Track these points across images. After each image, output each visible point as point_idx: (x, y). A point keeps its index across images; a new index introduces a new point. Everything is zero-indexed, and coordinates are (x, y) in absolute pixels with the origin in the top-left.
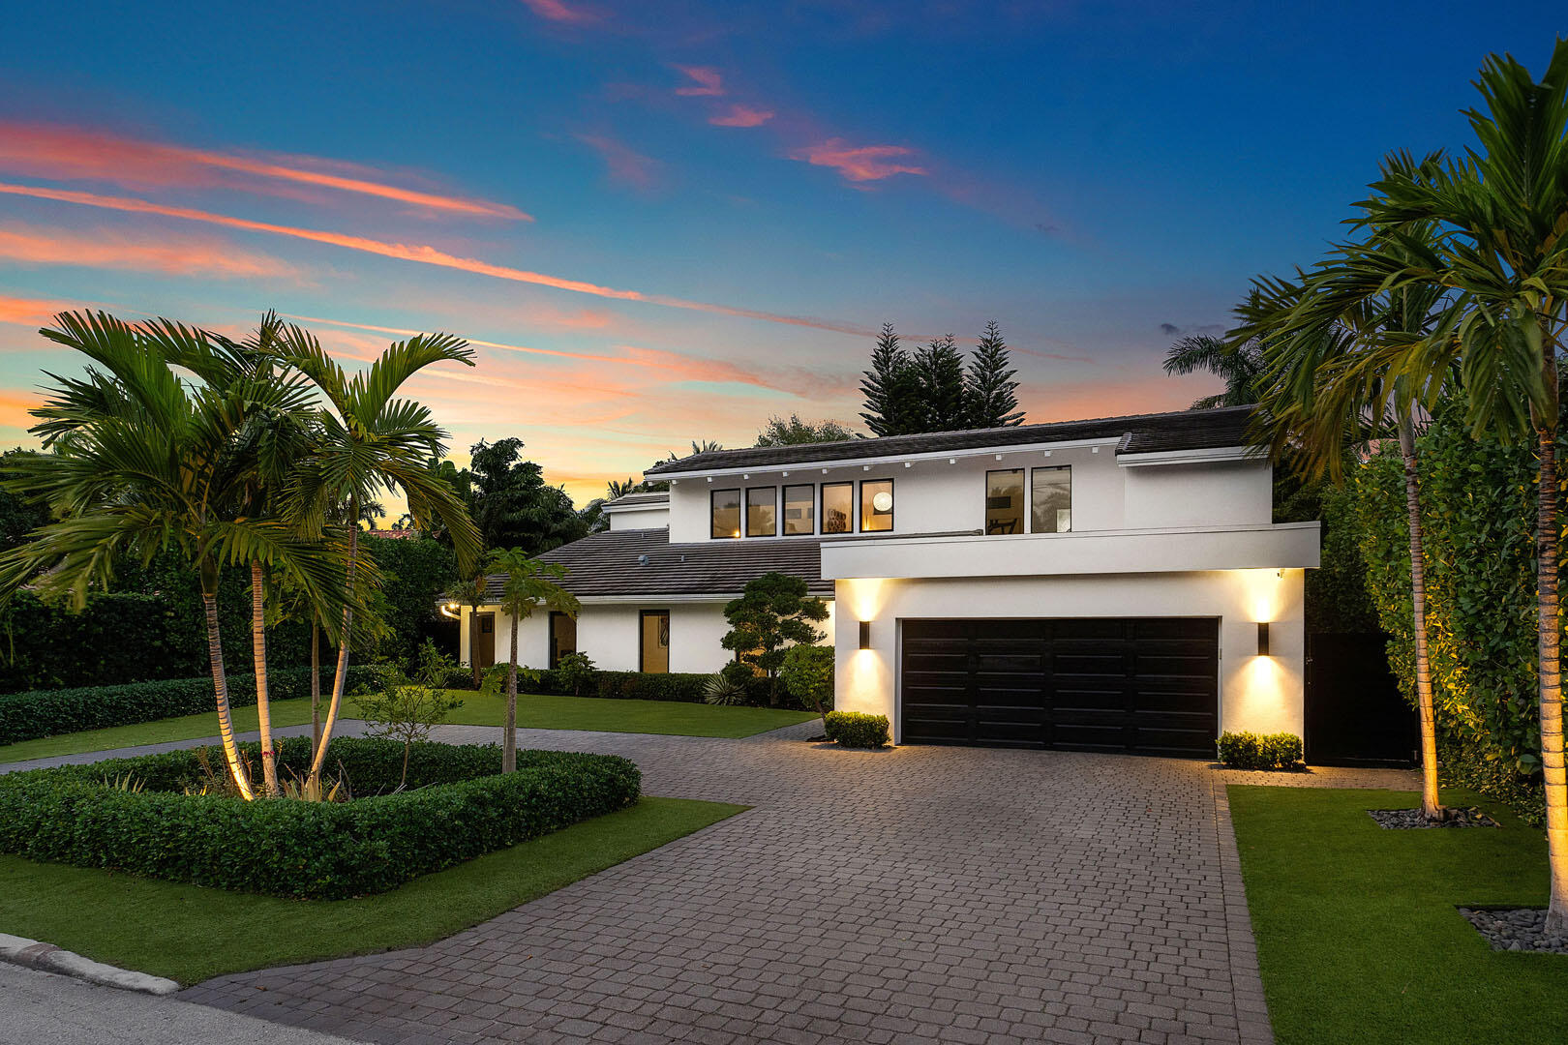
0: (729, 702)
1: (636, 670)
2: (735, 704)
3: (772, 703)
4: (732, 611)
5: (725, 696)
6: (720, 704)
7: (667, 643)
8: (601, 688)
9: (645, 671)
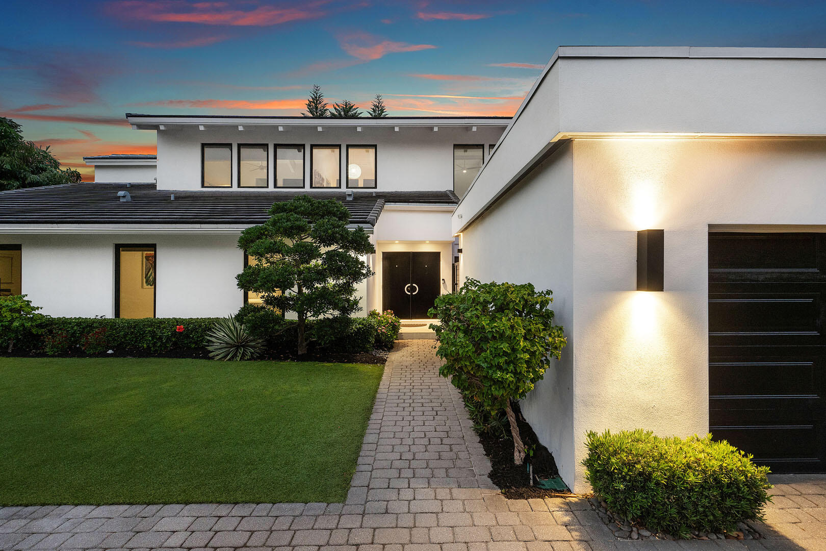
0: (243, 355)
1: (109, 314)
2: (252, 358)
3: (300, 353)
4: (246, 243)
5: (238, 347)
6: (232, 357)
7: (154, 283)
8: (49, 340)
9: (122, 316)
